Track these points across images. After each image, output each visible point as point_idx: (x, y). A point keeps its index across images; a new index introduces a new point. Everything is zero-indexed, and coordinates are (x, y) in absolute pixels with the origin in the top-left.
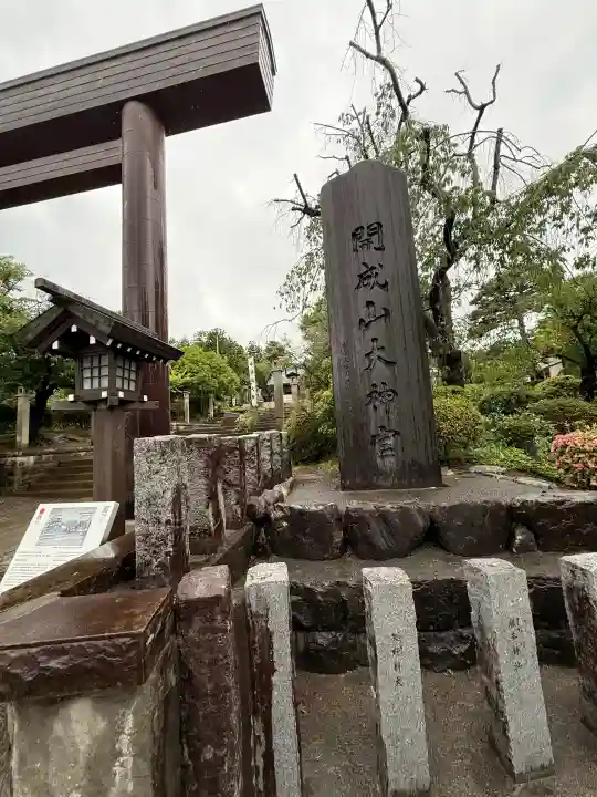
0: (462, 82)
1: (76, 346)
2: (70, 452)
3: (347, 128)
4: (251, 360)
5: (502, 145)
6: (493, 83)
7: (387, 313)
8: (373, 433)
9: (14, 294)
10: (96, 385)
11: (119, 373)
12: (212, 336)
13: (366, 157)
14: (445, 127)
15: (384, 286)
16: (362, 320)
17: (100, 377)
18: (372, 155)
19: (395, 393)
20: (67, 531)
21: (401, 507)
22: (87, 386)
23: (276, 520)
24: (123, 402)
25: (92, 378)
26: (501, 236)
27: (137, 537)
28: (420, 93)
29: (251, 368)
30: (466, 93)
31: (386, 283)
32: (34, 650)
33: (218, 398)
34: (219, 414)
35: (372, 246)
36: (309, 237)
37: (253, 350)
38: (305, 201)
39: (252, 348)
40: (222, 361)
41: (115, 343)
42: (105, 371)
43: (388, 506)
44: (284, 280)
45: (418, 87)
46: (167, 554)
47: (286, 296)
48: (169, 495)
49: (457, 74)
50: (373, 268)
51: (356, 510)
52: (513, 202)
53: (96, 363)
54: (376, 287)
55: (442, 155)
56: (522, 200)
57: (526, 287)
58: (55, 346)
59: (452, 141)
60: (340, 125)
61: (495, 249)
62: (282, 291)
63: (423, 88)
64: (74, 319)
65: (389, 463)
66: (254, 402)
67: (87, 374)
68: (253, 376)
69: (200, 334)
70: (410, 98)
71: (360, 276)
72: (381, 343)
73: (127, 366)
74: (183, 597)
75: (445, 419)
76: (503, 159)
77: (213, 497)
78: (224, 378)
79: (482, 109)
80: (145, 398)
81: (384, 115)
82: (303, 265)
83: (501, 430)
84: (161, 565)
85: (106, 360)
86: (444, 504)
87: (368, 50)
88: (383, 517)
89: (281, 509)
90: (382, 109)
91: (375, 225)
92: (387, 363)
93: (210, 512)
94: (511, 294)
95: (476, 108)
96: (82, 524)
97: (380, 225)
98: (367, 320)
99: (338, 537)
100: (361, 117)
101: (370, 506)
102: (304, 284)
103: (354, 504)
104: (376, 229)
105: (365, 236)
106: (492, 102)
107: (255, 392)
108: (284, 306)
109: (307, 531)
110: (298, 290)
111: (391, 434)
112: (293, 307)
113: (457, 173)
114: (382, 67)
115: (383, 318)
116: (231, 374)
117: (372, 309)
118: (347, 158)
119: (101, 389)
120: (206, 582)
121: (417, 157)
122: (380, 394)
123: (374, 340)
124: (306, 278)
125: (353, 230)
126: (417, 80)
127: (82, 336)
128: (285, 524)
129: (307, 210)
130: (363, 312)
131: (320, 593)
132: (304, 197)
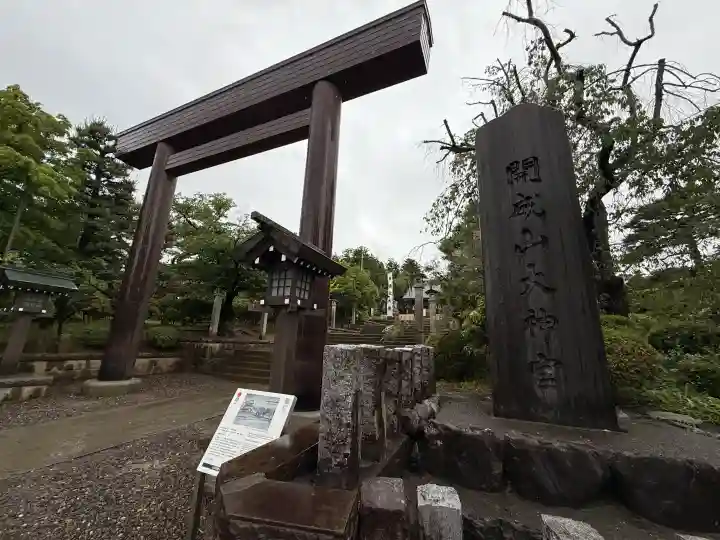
0: (613, 24)
1: (271, 262)
2: (244, 343)
3: (493, 78)
4: (390, 275)
5: (665, 74)
6: (651, 20)
7: (545, 240)
8: (530, 359)
9: (223, 220)
10: (281, 293)
11: (299, 284)
12: (358, 253)
13: (511, 100)
14: (601, 67)
15: (542, 214)
16: (517, 247)
17: (284, 287)
18: (517, 98)
19: (556, 321)
20: (258, 416)
21: (572, 448)
22: (274, 293)
23: (431, 436)
24: (300, 308)
25: (279, 287)
26: (671, 161)
27: (321, 435)
28: (570, 40)
29: (390, 282)
30: (620, 33)
31: (544, 212)
32: (256, 526)
33: (360, 308)
34: (359, 321)
35: (528, 178)
36: (453, 170)
37: (392, 266)
38: (453, 141)
39: (390, 264)
40: (366, 274)
41: (299, 261)
42: (289, 283)
43: (557, 445)
44: (431, 207)
45: (568, 36)
46: (346, 455)
47: (431, 222)
48: (350, 400)
49: (608, 20)
50: (528, 198)
51: (517, 442)
52: (686, 127)
53: (283, 276)
54: (532, 215)
55: (599, 91)
56: (699, 123)
57: (699, 209)
58: (257, 261)
59: (610, 77)
60: (486, 76)
61: (665, 174)
62: (429, 218)
63: (573, 36)
64: (271, 241)
65: (550, 394)
66: (390, 313)
67: (275, 284)
68: (391, 290)
69: (348, 251)
70: (559, 46)
71: (516, 205)
72: (538, 268)
73: (305, 279)
74: (367, 504)
75: (611, 351)
76: (666, 87)
77: (378, 406)
78: (367, 290)
79: (638, 45)
80: (315, 306)
81: (536, 65)
82: (448, 194)
83: (685, 370)
84: (340, 464)
85: (290, 274)
86: (627, 454)
87: (519, 16)
88: (551, 456)
89: (435, 426)
90: (534, 59)
91: (532, 159)
92: (547, 289)
93: (375, 419)
94: (678, 217)
95: (630, 44)
96: (268, 411)
97: (536, 159)
98: (523, 247)
99: (498, 469)
100: (506, 68)
101: (534, 440)
102: (448, 210)
103: (514, 435)
104: (532, 162)
105: (521, 170)
106: (649, 37)
107: (391, 304)
108: (430, 229)
109: (464, 455)
110: (443, 217)
111: (552, 363)
112: (438, 230)
113: (616, 105)
114: (533, 26)
115: (540, 246)
116: (372, 287)
117: (528, 236)
118: (493, 102)
119: (284, 297)
120: (385, 493)
121: (569, 94)
122: (539, 320)
123: (531, 265)
124: (451, 205)
125: (508, 164)
126: (567, 31)
127: (277, 254)
128: (439, 443)
129: (454, 148)
130: (518, 239)
131: (481, 529)
132: (452, 137)
